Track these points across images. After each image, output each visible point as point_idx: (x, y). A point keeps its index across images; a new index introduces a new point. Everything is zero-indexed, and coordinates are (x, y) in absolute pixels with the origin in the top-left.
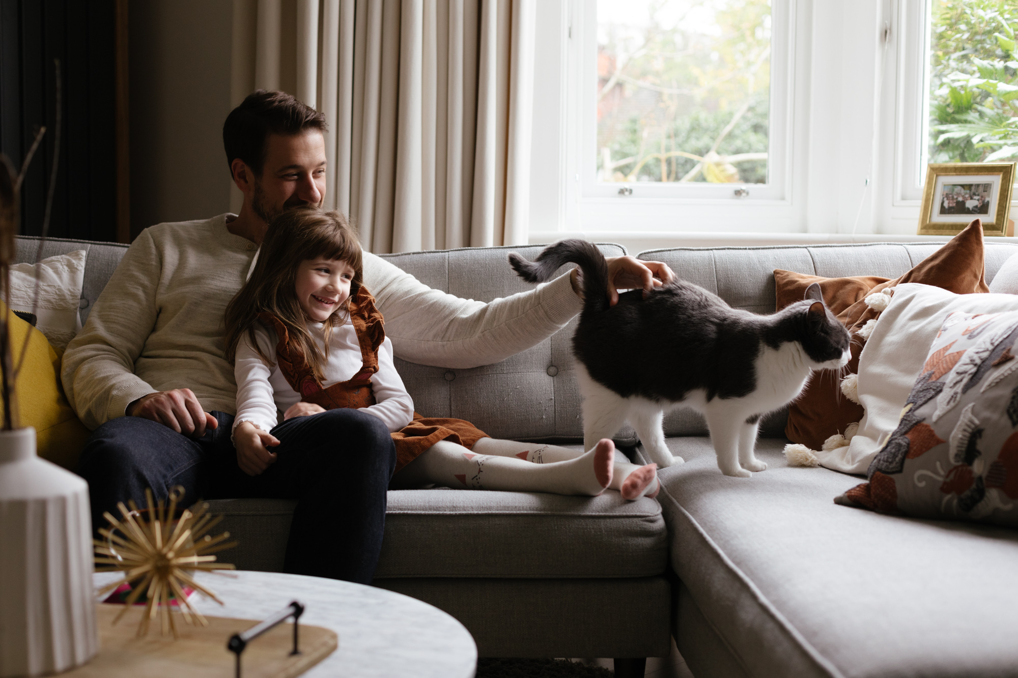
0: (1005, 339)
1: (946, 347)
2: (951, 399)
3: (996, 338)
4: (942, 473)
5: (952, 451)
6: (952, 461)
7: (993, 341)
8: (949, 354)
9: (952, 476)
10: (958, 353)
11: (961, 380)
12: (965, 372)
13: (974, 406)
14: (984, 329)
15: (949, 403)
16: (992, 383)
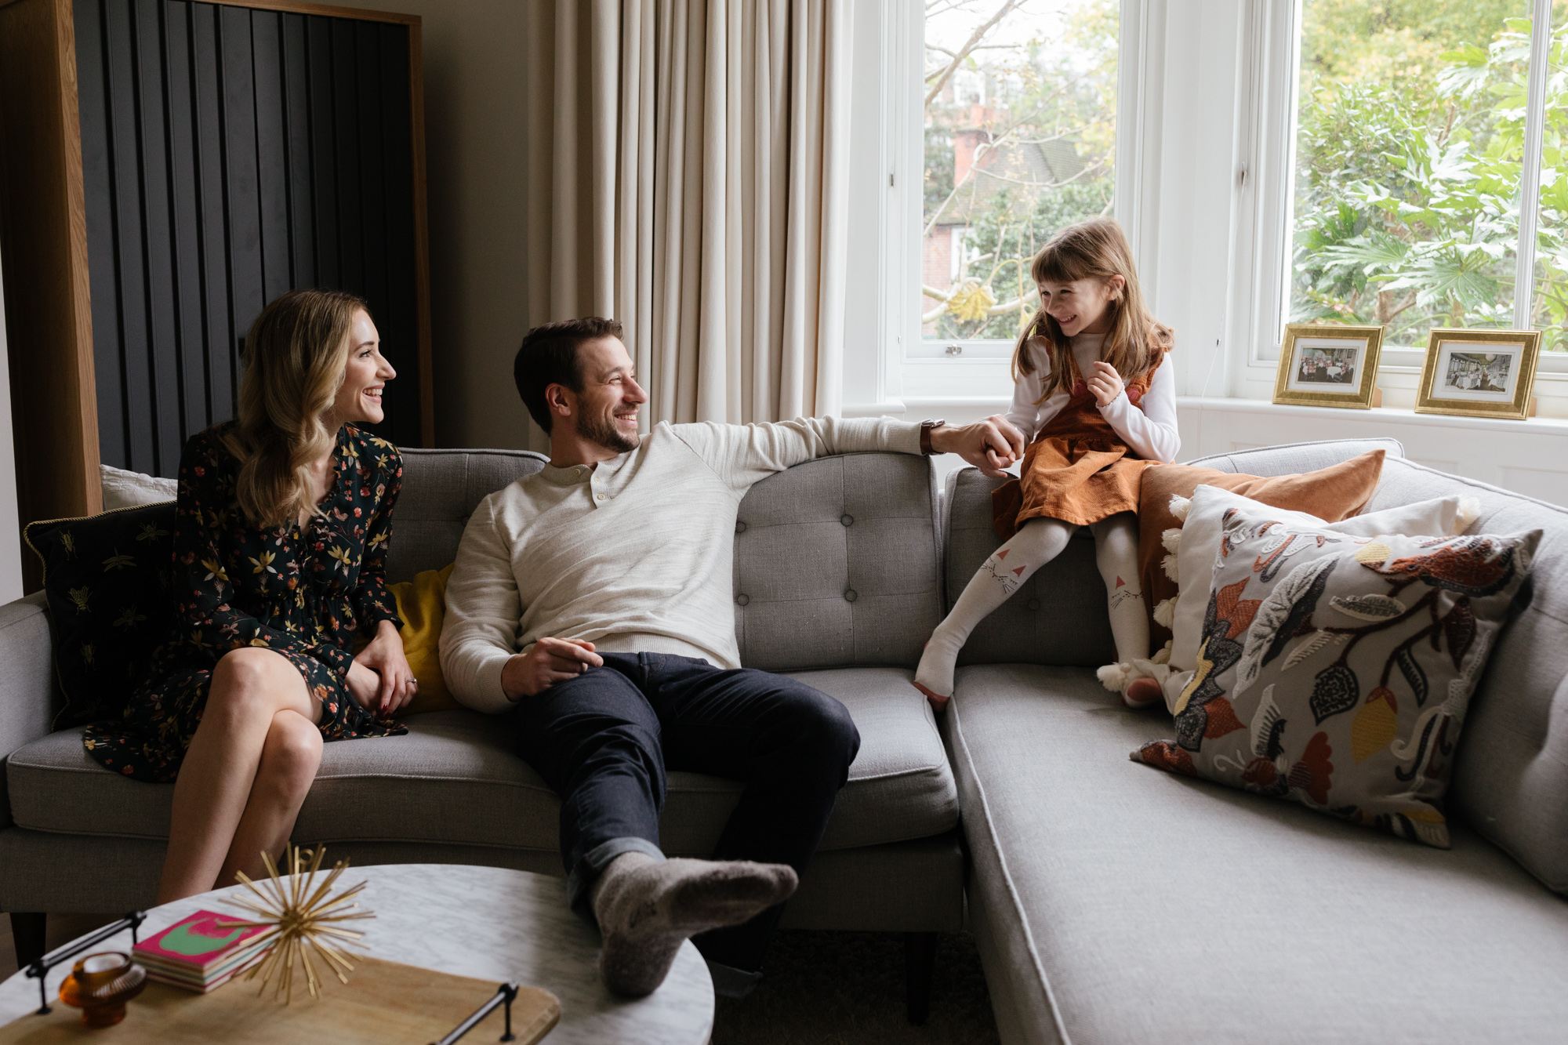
1: (1239, 584)
2: (1249, 673)
3: (1295, 590)
4: (1243, 763)
5: (1254, 741)
6: (1254, 751)
7: (1291, 596)
8: (1244, 600)
9: (1254, 767)
10: (1253, 602)
11: (1260, 647)
12: (1265, 637)
13: (1275, 687)
15: (1248, 676)
16: (1293, 661)
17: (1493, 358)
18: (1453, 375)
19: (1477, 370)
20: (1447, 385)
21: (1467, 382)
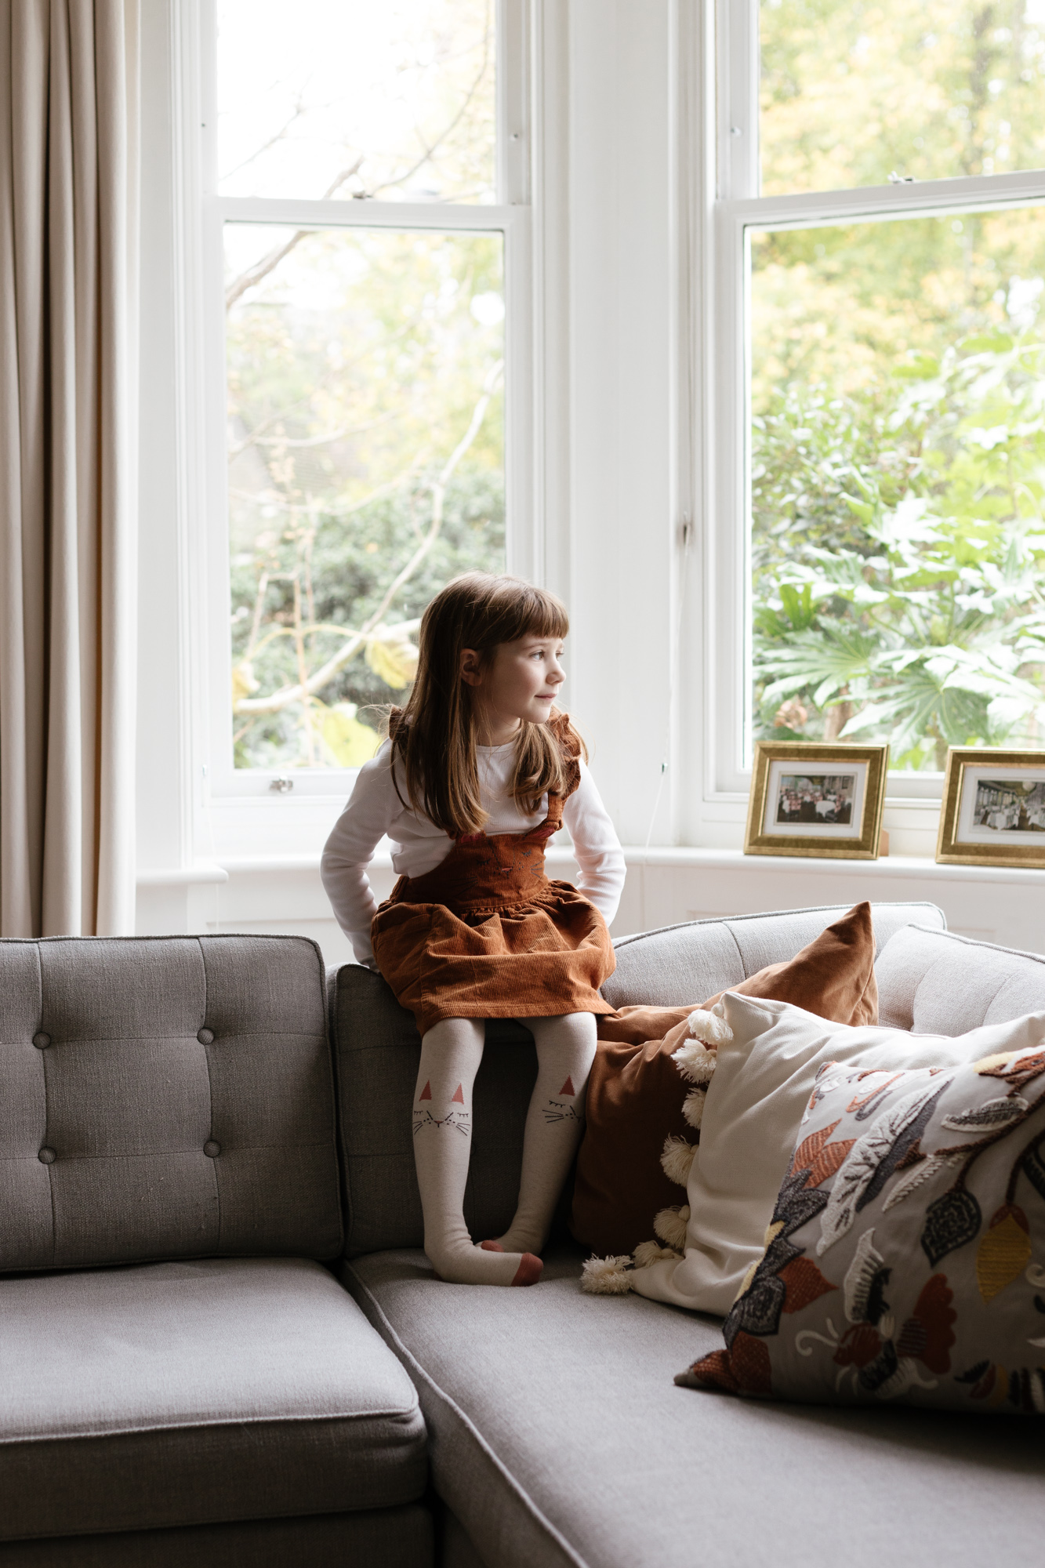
0: (910, 1125)
1: (826, 1129)
2: (840, 1221)
3: (897, 1122)
4: (835, 1335)
5: (849, 1303)
6: (849, 1317)
7: (894, 1128)
8: (832, 1144)
9: (849, 1341)
10: (844, 1143)
11: (853, 1190)
12: (858, 1177)
13: (874, 1232)
14: (878, 1103)
15: (838, 1225)
16: (898, 1197)
17: (1032, 786)
18: (983, 811)
19: (1013, 803)
20: (975, 824)
21: (1000, 820)
